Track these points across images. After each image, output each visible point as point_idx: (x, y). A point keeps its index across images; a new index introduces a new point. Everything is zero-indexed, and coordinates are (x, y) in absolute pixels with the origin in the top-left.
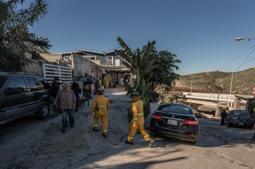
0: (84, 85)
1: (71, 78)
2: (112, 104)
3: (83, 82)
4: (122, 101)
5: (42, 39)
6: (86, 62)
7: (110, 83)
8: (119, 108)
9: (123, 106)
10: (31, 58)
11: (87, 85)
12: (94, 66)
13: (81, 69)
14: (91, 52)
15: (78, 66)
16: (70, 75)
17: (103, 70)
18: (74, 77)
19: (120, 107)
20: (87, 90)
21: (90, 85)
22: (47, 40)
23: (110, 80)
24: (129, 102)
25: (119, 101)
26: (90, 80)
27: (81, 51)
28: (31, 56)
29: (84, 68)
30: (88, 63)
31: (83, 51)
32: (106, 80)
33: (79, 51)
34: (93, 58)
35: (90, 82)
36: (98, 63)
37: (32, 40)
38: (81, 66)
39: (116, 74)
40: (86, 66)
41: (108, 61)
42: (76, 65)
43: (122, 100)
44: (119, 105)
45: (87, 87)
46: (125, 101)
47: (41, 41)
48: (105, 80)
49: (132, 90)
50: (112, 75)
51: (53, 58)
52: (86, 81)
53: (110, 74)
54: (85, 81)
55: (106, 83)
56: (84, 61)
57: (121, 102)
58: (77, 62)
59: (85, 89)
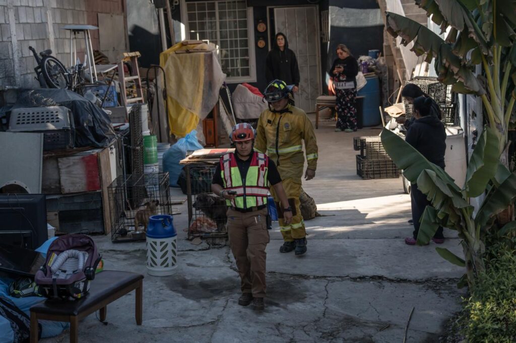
0: (46, 162)
2: (298, 306)
4: (362, 278)
7: (211, 116)
9: (384, 319)
11: (69, 155)
19: (365, 324)
20: (72, 196)
21: (95, 160)
23: (210, 84)
24: (417, 282)
25: (342, 278)
32: (180, 81)
35: (93, 129)
43: (362, 271)
44: (353, 314)
45: (72, 175)
46: (391, 281)
48: (172, 85)
49: (458, 204)
52: (64, 130)
54: (57, 126)
55: (179, 109)
57: (359, 285)
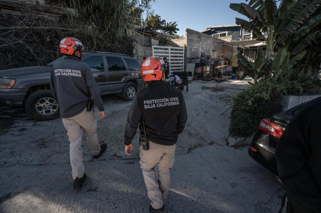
0: (195, 68)
1: (183, 59)
2: (221, 93)
3: (195, 64)
4: (240, 89)
5: (171, 24)
6: (206, 39)
8: (228, 99)
10: (158, 44)
11: (200, 68)
12: (219, 43)
13: (198, 48)
14: (222, 27)
15: (193, 45)
16: (182, 57)
17: (234, 49)
18: (186, 58)
20: (199, 73)
21: (203, 68)
22: (175, 24)
25: (236, 89)
26: (204, 61)
27: (209, 28)
28: (158, 43)
29: (202, 48)
30: (210, 40)
31: (211, 28)
32: (235, 60)
33: (208, 28)
34: (223, 34)
35: (204, 63)
36: (228, 39)
37: (163, 26)
38: (198, 45)
39: (254, 52)
40: (206, 44)
41: (244, 35)
42: (190, 44)
44: (230, 95)
45: (199, 70)
47: (170, 26)
48: (233, 61)
50: (248, 54)
51: (181, 42)
52: (199, 63)
53: (245, 53)
54: (197, 62)
56: (204, 38)
58: (193, 40)
59: (197, 73)
